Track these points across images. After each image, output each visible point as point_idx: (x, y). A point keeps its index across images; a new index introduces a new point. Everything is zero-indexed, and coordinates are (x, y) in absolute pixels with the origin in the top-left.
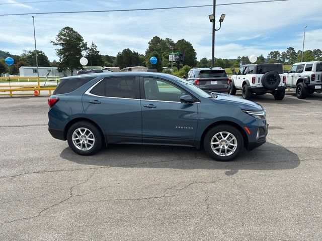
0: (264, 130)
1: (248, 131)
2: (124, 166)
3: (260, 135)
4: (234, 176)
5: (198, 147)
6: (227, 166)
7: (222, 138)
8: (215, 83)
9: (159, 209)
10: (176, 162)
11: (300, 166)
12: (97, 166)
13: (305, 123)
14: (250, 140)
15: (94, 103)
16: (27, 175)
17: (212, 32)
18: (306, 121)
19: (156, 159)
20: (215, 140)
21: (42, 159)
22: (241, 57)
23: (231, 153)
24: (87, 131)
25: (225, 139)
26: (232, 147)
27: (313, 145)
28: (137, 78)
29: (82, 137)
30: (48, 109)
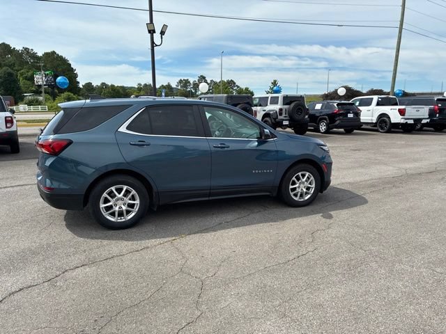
22: (143, 84)
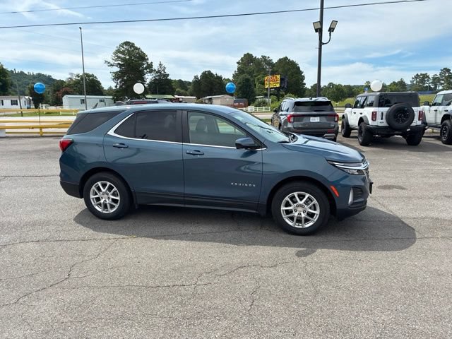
0: (362, 191)
1: (336, 192)
2: (156, 237)
3: (355, 198)
4: (307, 259)
5: (263, 213)
6: (302, 243)
7: (297, 202)
8: (317, 120)
9: (181, 303)
10: (230, 235)
11: (413, 247)
12: (118, 236)
13: (442, 180)
14: (339, 206)
15: (119, 147)
16: (22, 244)
17: (318, 47)
18: (444, 178)
19: (203, 229)
20: (287, 204)
21: (48, 223)
23: (311, 224)
24: (110, 186)
25: (302, 202)
26: (312, 215)
27: (444, 215)
28: (179, 113)
29: (103, 193)
30: (60, 154)
